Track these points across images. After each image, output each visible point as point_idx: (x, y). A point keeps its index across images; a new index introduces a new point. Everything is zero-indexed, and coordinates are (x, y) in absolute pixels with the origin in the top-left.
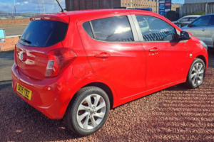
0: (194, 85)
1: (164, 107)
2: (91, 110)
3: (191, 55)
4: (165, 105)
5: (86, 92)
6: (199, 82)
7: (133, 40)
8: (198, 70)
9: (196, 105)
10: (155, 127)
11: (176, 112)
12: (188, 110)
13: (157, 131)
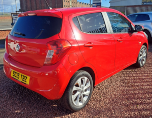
0: (141, 65)
1: (126, 83)
2: (81, 89)
3: (140, 43)
4: (126, 81)
5: (78, 75)
6: (144, 62)
7: (107, 32)
8: (143, 54)
9: (148, 80)
10: (127, 99)
11: (137, 86)
12: (145, 84)
13: (130, 103)
